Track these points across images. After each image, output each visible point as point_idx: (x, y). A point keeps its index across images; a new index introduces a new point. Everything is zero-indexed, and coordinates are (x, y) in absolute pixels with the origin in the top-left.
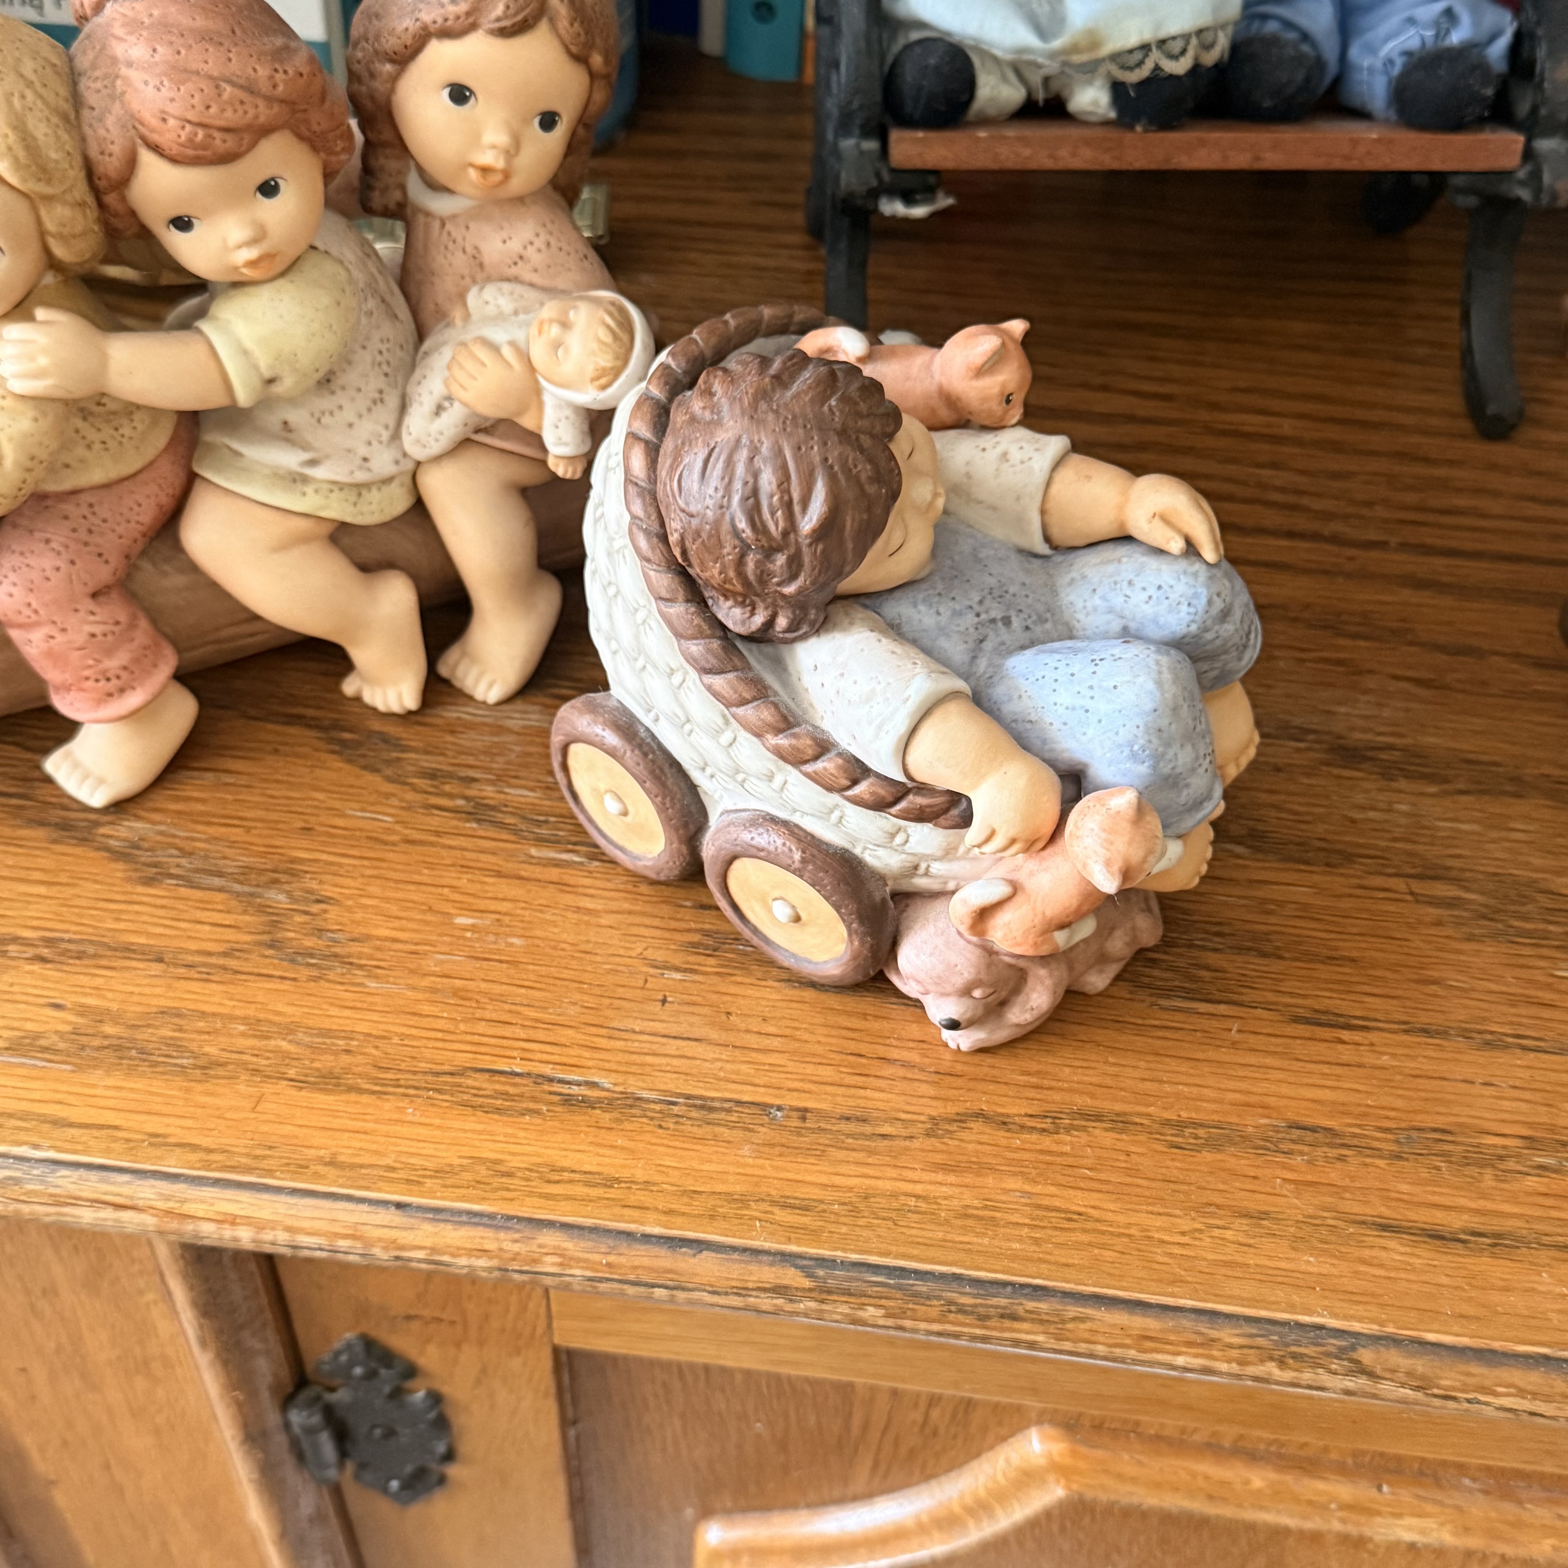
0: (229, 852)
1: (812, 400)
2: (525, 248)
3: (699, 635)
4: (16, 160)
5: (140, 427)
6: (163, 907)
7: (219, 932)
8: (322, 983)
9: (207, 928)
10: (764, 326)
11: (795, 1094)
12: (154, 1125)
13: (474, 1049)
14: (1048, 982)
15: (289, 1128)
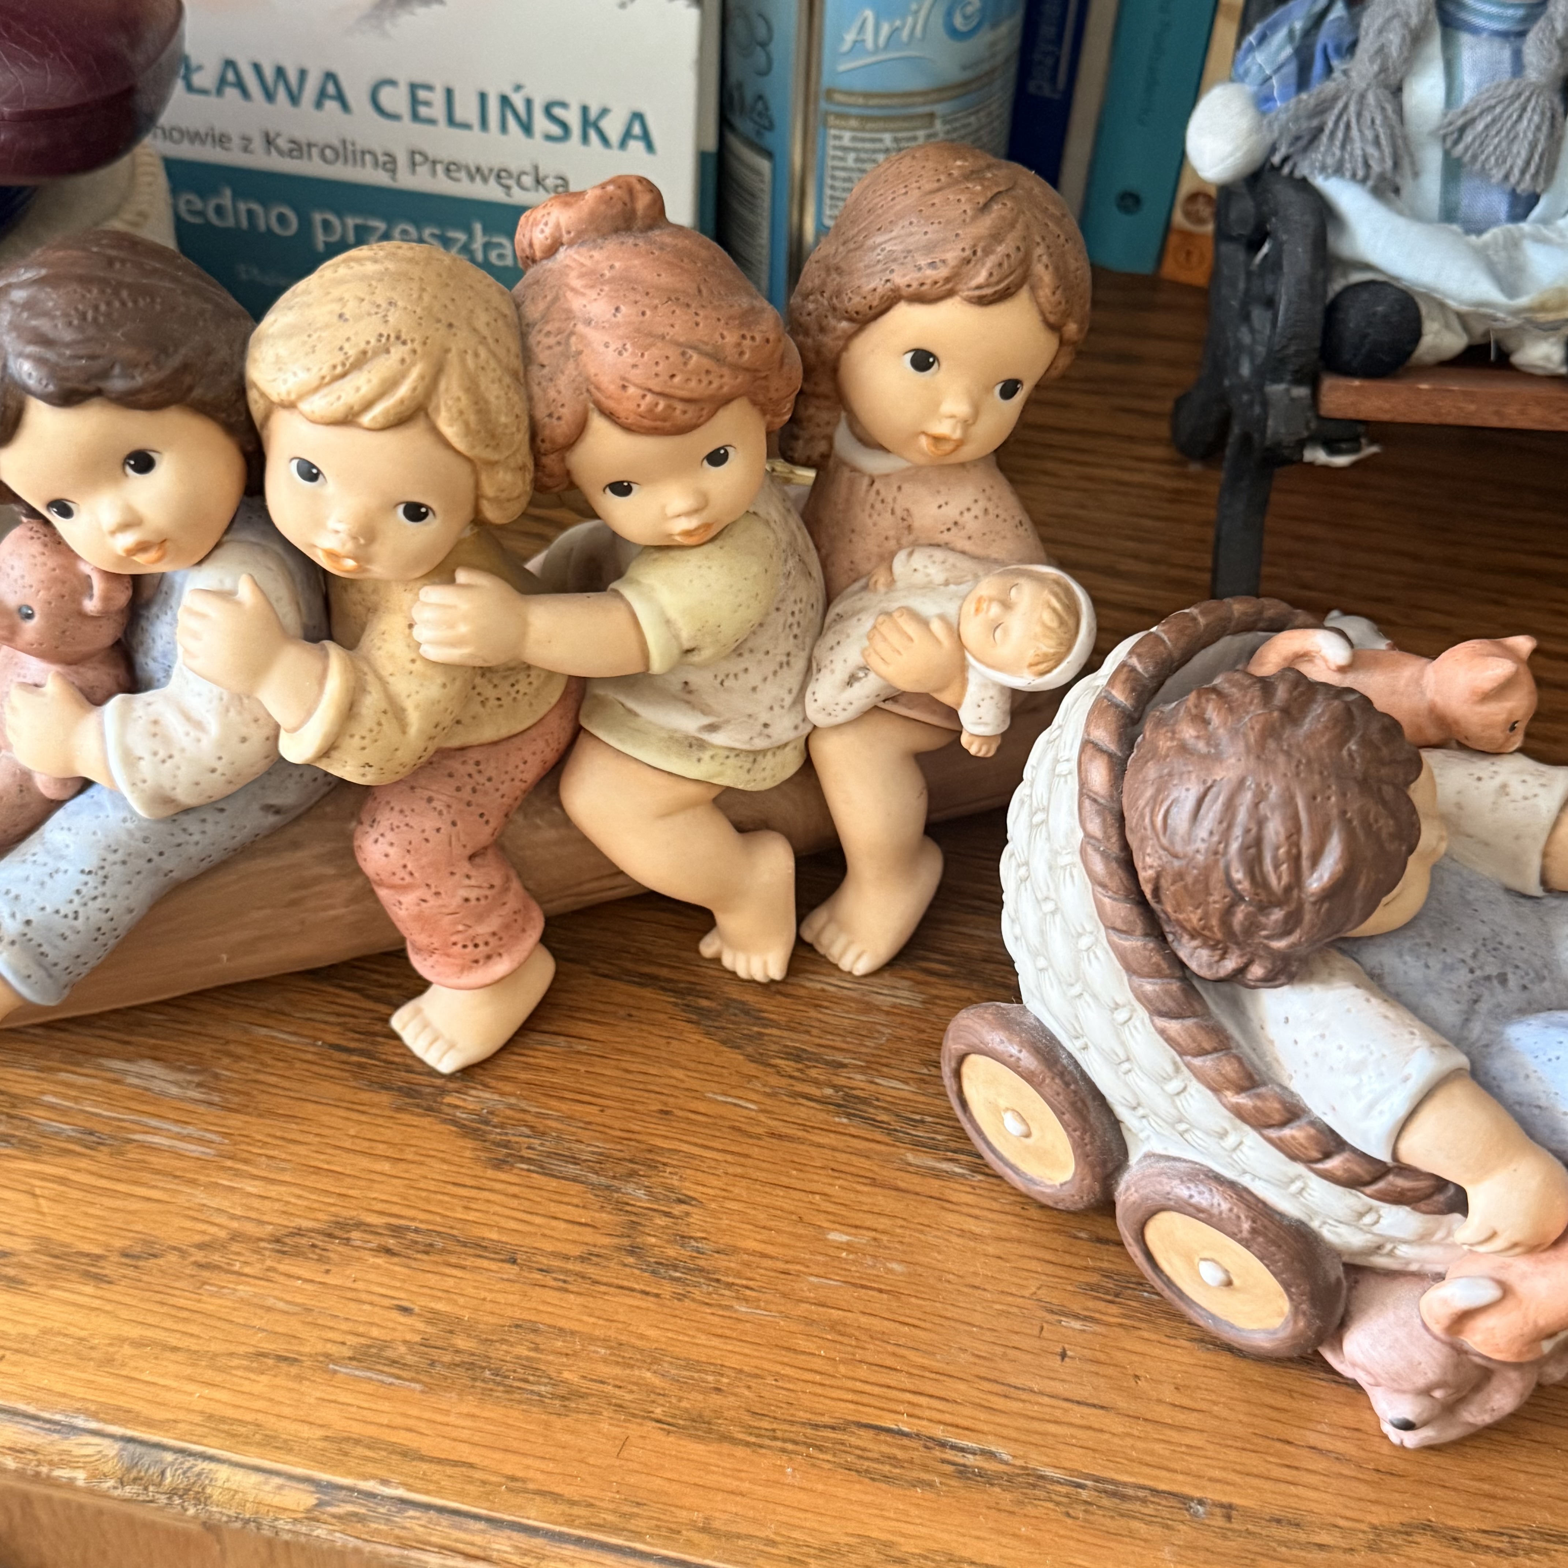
0: (585, 1135)
1: (1329, 743)
2: (962, 513)
3: (1156, 973)
4: (467, 424)
5: (536, 683)
6: (515, 1196)
7: (575, 1232)
8: (687, 1303)
9: (563, 1225)
10: (1233, 623)
11: (1218, 1486)
12: (511, 1466)
13: (855, 1398)
14: (1519, 1385)
15: (659, 1481)
